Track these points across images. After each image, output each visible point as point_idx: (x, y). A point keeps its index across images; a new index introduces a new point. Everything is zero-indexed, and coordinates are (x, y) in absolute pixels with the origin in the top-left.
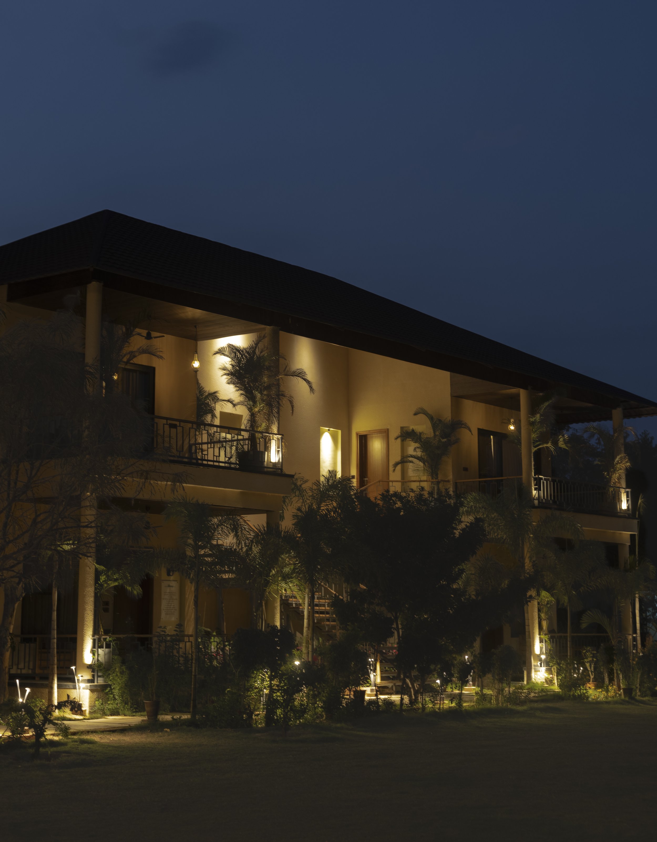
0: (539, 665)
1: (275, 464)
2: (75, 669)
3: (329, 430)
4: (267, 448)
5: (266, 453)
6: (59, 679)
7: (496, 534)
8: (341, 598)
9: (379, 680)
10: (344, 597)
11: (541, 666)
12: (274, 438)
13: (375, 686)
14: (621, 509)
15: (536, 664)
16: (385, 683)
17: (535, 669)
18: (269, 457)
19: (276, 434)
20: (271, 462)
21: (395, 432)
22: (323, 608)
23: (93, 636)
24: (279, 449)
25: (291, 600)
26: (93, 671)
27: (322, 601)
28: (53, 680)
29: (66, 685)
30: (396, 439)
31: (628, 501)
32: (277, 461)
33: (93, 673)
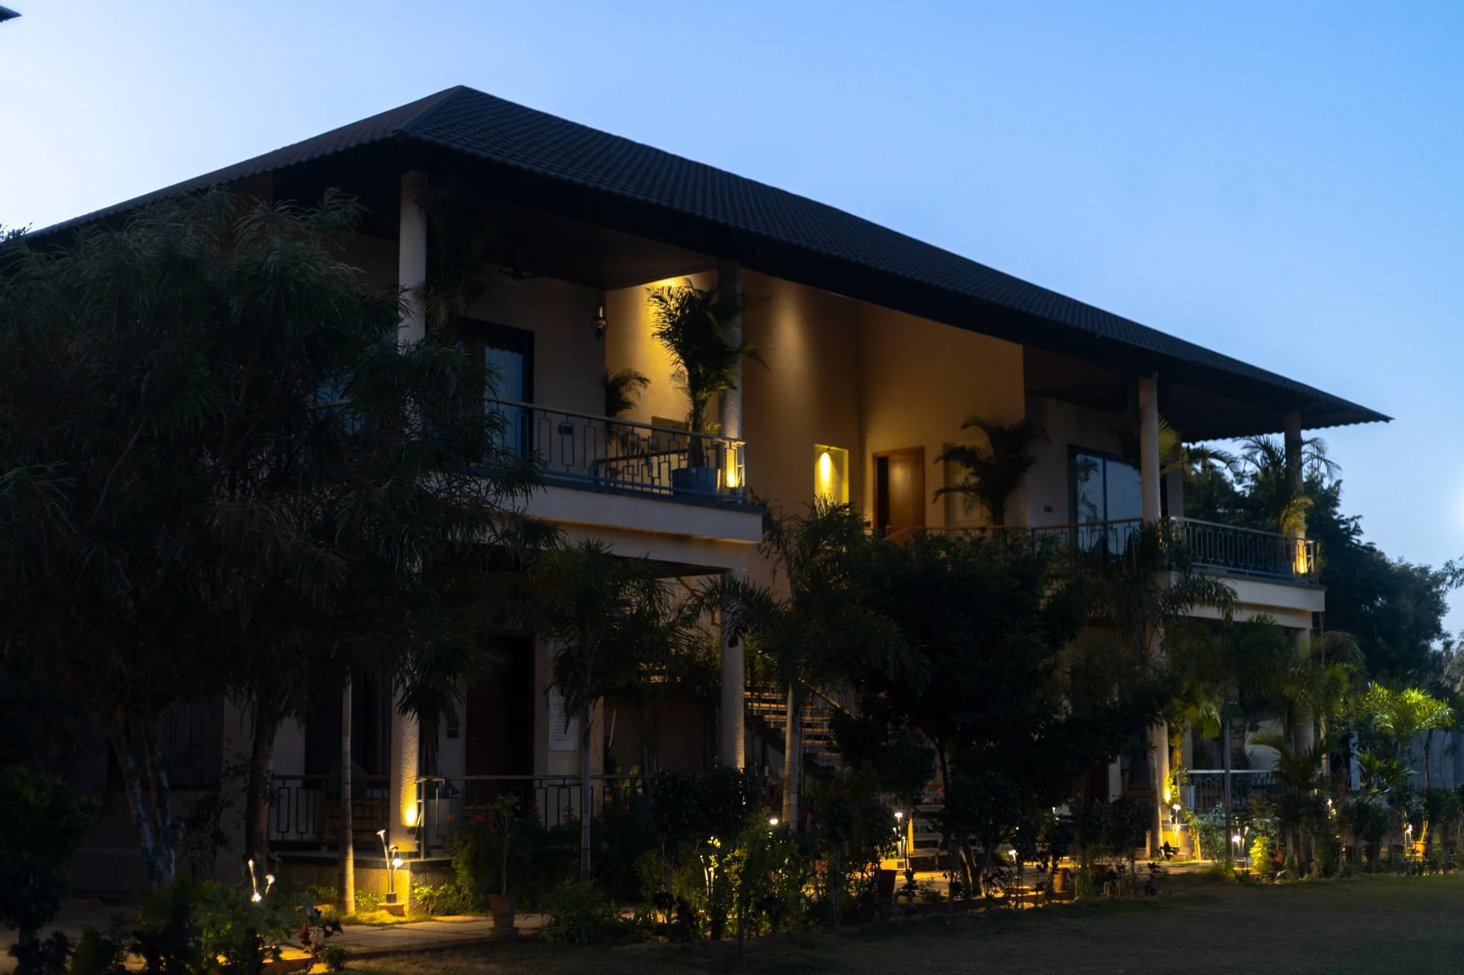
0: (1170, 820)
1: (733, 490)
2: (385, 834)
3: (829, 450)
4: (721, 463)
5: (719, 471)
6: (355, 850)
7: (1099, 611)
8: (847, 712)
9: (911, 848)
10: (852, 712)
11: (1174, 822)
12: (733, 448)
13: (906, 858)
14: (1297, 573)
15: (1165, 819)
16: (922, 853)
17: (1163, 827)
18: (724, 478)
19: (735, 440)
20: (726, 487)
21: (933, 452)
22: (820, 730)
23: (418, 778)
24: (740, 466)
25: (767, 716)
26: (418, 838)
27: (818, 719)
28: (346, 853)
29: (372, 861)
30: (937, 461)
31: (1308, 560)
32: (737, 486)
33: (417, 842)
